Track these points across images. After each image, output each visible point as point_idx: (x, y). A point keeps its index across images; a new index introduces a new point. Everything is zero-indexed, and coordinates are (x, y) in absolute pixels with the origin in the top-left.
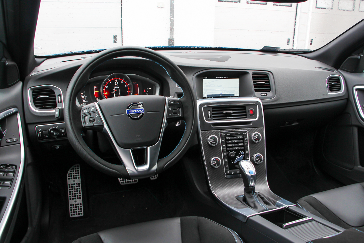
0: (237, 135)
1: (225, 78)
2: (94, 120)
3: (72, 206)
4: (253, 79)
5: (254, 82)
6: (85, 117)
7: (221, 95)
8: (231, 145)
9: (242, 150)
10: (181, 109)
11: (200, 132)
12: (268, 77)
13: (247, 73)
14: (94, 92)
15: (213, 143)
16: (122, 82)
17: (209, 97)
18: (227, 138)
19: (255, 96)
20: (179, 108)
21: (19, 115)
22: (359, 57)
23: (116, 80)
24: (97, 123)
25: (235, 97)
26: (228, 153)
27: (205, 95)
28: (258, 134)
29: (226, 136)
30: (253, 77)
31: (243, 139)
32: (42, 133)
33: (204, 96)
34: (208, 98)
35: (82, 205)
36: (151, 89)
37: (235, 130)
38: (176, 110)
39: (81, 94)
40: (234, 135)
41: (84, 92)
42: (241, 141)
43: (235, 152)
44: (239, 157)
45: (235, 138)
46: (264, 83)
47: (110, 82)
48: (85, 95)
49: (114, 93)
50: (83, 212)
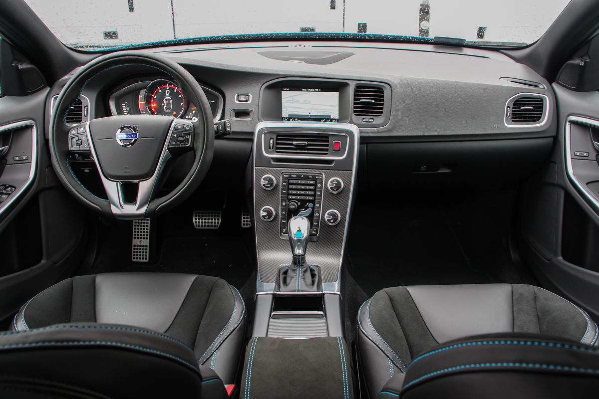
0: (306, 178)
1: (317, 90)
2: (81, 142)
3: (136, 247)
4: (355, 95)
5: (355, 99)
6: (72, 138)
7: (309, 117)
8: (294, 192)
9: (310, 201)
10: (190, 136)
11: (255, 168)
12: (382, 92)
13: (347, 84)
14: (139, 102)
15: (266, 185)
16: (175, 91)
17: (291, 118)
18: (291, 181)
20: (189, 134)
21: (35, 129)
22: (582, 64)
23: (168, 88)
24: (84, 147)
25: (331, 120)
26: (288, 203)
27: (285, 114)
28: (337, 181)
29: (290, 177)
30: (356, 91)
31: (315, 185)
33: (283, 116)
34: (289, 119)
35: (148, 248)
36: (214, 101)
37: (306, 171)
38: (183, 137)
39: (123, 104)
40: (302, 178)
41: (126, 103)
42: (311, 188)
43: (299, 204)
44: (304, 210)
45: (303, 182)
46: (373, 101)
47: (160, 91)
48: (128, 106)
49: (164, 105)
50: (148, 257)
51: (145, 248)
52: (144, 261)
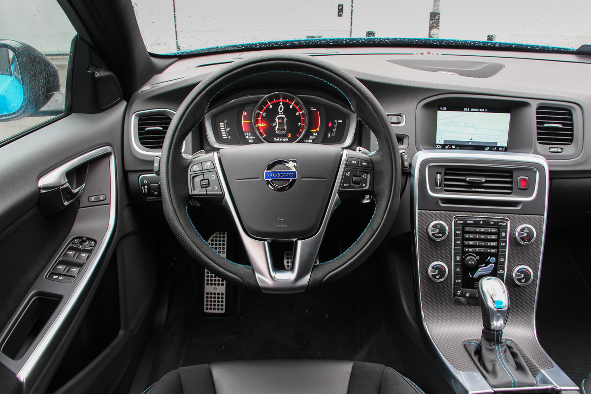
0: (487, 224)
1: (483, 110)
2: (209, 183)
3: (209, 296)
4: (538, 118)
5: (538, 123)
6: (194, 177)
7: (470, 144)
8: (471, 243)
9: (492, 255)
10: (369, 176)
11: (417, 211)
12: (571, 114)
13: (526, 104)
14: (243, 121)
15: (436, 235)
16: (291, 107)
18: (467, 229)
19: (535, 153)
20: (367, 173)
21: (113, 157)
23: (281, 103)
24: (213, 190)
25: (498, 149)
26: (464, 257)
27: (440, 140)
28: (529, 229)
29: (466, 224)
30: (538, 113)
31: (498, 234)
32: (149, 188)
33: (437, 142)
34: (443, 147)
35: (224, 296)
36: (341, 121)
37: (485, 215)
38: (359, 176)
39: (221, 124)
40: (481, 224)
41: (225, 121)
42: (493, 237)
43: (478, 258)
44: (485, 266)
45: (483, 230)
46: (560, 126)
47: (271, 107)
48: (227, 125)
49: (276, 125)
50: (224, 307)
51: (220, 296)
52: (220, 311)
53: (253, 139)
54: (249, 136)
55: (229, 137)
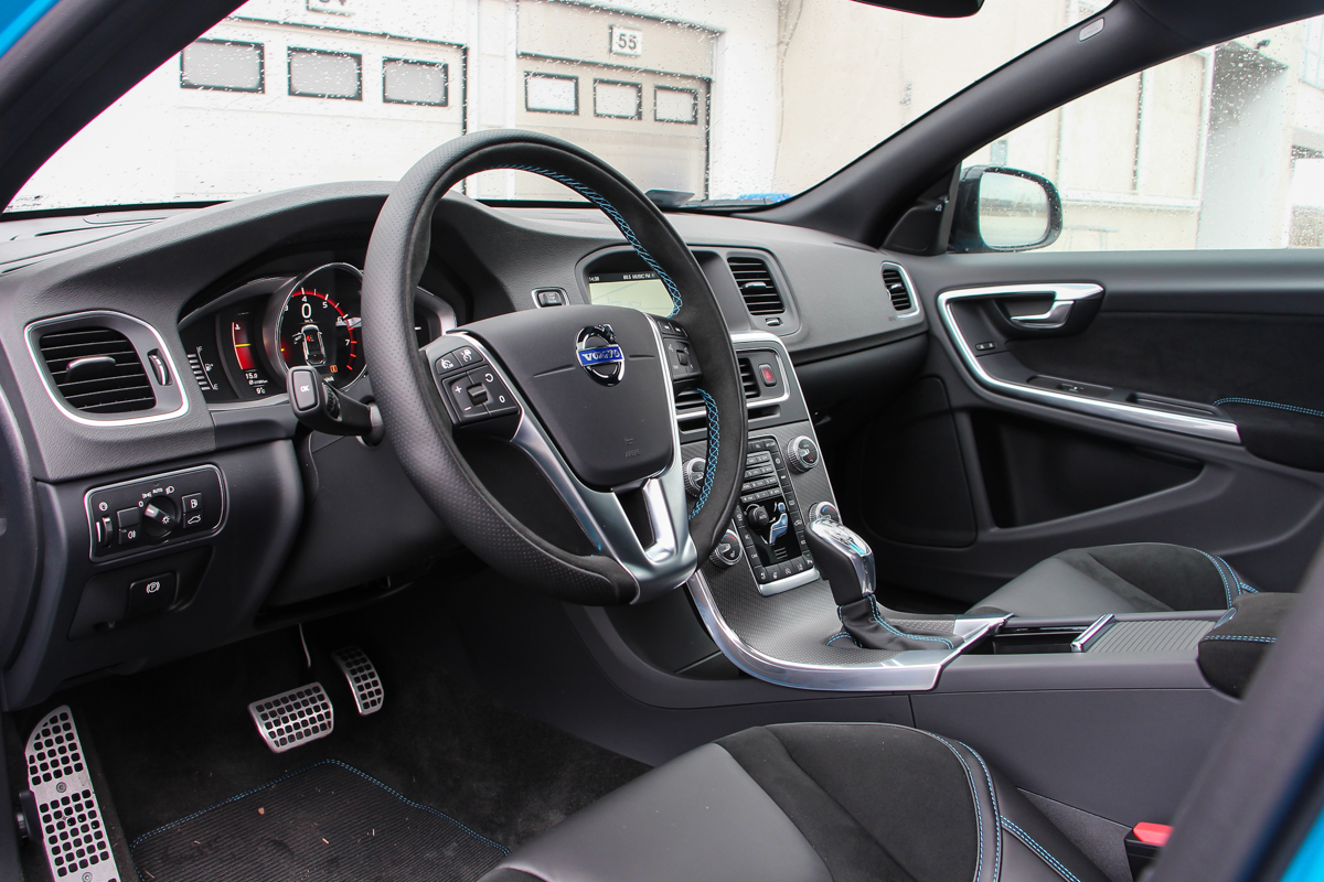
0: (753, 450)
4: (736, 276)
5: (739, 284)
6: (449, 385)
8: (746, 486)
9: (779, 499)
13: (713, 256)
16: (325, 305)
19: (754, 328)
22: (939, 208)
23: (305, 299)
24: (495, 406)
26: (745, 513)
30: (732, 268)
32: (114, 522)
41: (199, 349)
43: (764, 509)
45: (752, 461)
46: (763, 284)
49: (304, 349)
53: (265, 387)
54: (254, 380)
55: (215, 387)
